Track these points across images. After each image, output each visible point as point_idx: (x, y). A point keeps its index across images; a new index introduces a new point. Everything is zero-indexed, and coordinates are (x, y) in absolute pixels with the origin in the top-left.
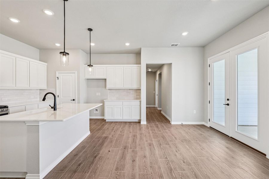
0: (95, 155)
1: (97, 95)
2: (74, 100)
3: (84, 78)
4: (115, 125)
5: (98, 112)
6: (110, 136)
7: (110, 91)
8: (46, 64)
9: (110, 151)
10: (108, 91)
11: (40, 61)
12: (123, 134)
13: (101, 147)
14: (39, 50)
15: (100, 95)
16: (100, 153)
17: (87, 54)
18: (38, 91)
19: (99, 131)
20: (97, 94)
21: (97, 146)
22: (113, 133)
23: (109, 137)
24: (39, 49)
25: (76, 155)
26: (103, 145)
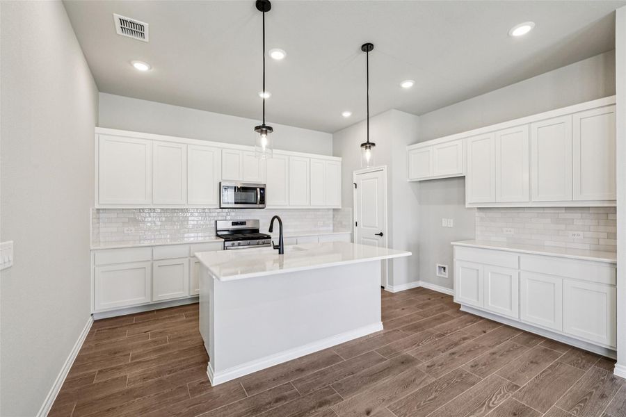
0: (328, 398)
1: (443, 225)
2: (381, 234)
3: (408, 181)
4: (480, 330)
5: (447, 276)
6: (423, 364)
7: (482, 214)
8: (340, 159)
9: (372, 414)
10: (477, 214)
11: (333, 156)
12: (471, 379)
13: (366, 384)
14: (331, 135)
15: (452, 226)
16: (343, 400)
17: (419, 115)
18: (331, 212)
19: (407, 333)
20: (445, 223)
21: (358, 374)
22: (441, 357)
23: (417, 364)
24: (331, 133)
25: (301, 370)
26: (375, 380)
